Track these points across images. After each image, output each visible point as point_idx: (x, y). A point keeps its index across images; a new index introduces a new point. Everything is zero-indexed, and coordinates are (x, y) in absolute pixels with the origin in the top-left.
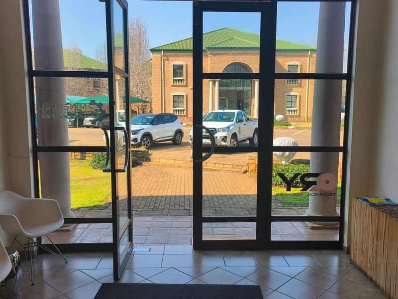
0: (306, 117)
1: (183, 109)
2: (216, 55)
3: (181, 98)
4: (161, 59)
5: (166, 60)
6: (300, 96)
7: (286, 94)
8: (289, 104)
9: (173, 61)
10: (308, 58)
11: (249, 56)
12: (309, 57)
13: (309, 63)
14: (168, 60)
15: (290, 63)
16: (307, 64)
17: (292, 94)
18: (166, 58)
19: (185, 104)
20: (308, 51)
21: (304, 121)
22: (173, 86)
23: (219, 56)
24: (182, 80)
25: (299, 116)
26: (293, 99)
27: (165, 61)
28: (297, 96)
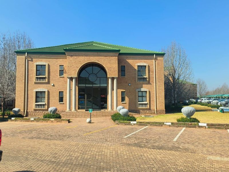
0: (156, 109)
1: (44, 103)
2: (72, 56)
3: (43, 94)
4: (25, 60)
5: (30, 60)
6: (149, 92)
7: (137, 90)
8: (140, 99)
9: (36, 61)
10: (154, 61)
11: (102, 57)
12: (155, 59)
13: (155, 64)
14: (32, 61)
15: (139, 65)
16: (153, 65)
17: (142, 90)
18: (30, 59)
19: (46, 98)
20: (153, 54)
21: (154, 113)
22: (36, 83)
23: (75, 57)
24: (44, 78)
25: (150, 109)
26: (144, 94)
27: (29, 62)
28: (146, 91)
